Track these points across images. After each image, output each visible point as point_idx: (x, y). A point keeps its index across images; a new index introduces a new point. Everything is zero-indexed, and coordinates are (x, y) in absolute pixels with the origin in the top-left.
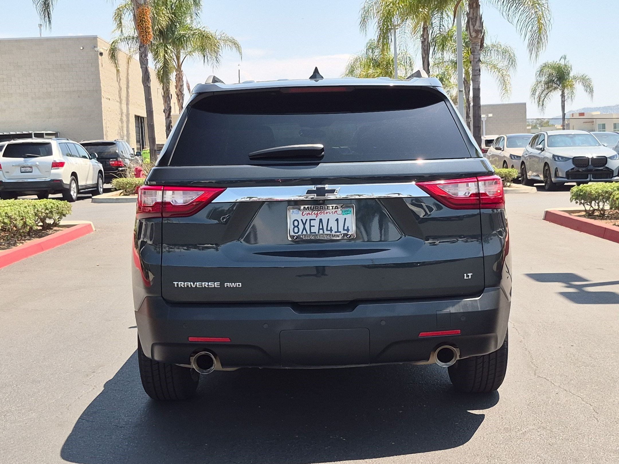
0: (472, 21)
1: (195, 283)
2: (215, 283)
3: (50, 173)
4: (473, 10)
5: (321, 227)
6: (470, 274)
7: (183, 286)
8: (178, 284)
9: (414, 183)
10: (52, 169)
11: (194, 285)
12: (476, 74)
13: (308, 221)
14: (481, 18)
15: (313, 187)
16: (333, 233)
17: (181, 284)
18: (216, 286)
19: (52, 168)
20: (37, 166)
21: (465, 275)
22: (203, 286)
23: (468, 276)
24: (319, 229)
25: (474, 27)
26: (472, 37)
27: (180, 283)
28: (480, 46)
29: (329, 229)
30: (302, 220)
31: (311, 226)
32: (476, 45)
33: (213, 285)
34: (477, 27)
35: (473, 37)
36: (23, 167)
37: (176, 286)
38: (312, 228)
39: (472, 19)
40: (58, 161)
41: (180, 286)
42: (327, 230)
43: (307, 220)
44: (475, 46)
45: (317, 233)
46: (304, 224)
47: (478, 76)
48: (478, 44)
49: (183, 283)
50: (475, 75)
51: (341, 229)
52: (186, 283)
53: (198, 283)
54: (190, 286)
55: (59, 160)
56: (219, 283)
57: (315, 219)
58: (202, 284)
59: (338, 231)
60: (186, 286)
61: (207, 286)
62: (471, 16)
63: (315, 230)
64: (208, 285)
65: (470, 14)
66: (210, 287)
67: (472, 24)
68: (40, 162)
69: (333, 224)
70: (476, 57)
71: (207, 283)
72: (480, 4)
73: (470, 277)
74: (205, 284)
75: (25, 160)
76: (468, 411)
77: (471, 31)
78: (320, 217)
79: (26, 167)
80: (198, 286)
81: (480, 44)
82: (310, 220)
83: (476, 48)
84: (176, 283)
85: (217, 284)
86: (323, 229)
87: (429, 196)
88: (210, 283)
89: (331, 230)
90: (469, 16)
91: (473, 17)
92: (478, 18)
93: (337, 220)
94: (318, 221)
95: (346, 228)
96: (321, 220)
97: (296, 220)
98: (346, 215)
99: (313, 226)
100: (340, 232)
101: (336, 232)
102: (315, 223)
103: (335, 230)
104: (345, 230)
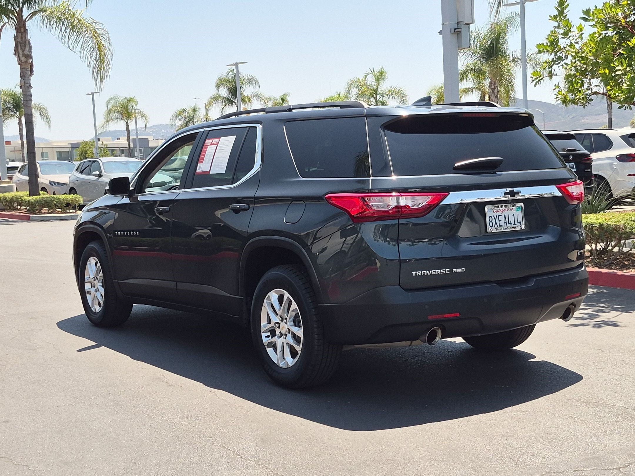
0: (21, 46)
1: (431, 271)
2: (446, 270)
4: (21, 35)
5: (505, 221)
7: (420, 275)
8: (416, 274)
9: (555, 186)
11: (429, 273)
12: (28, 99)
13: (498, 217)
14: (29, 43)
16: (512, 225)
17: (419, 273)
18: (446, 272)
22: (437, 273)
24: (504, 223)
25: (23, 51)
26: (21, 62)
27: (417, 272)
28: (30, 71)
29: (510, 222)
30: (494, 216)
31: (499, 221)
32: (27, 70)
33: (444, 271)
34: (26, 52)
35: (23, 61)
37: (414, 275)
38: (500, 222)
39: (20, 43)
41: (417, 275)
42: (509, 223)
44: (25, 71)
45: (503, 225)
46: (495, 219)
47: (30, 102)
48: (28, 69)
49: (420, 272)
50: (27, 101)
51: (516, 223)
52: (422, 272)
53: (433, 271)
54: (426, 274)
56: (449, 269)
57: (501, 216)
58: (436, 272)
60: (422, 274)
61: (439, 273)
62: (19, 40)
63: (502, 223)
64: (441, 272)
65: (18, 38)
66: (442, 273)
67: (21, 49)
69: (511, 219)
70: (26, 82)
71: (440, 270)
72: (27, 28)
74: (438, 271)
76: (530, 360)
77: (21, 56)
78: (505, 213)
80: (432, 274)
81: (30, 69)
82: (499, 216)
83: (26, 73)
84: (414, 273)
85: (447, 271)
86: (506, 223)
87: (562, 194)
88: (442, 270)
89: (511, 224)
90: (17, 40)
91: (21, 42)
92: (27, 42)
93: (514, 215)
94: (503, 216)
95: (519, 221)
96: (505, 216)
97: (490, 216)
98: (518, 211)
99: (501, 221)
100: (516, 224)
101: (514, 225)
102: (502, 218)
103: (513, 223)
104: (518, 223)
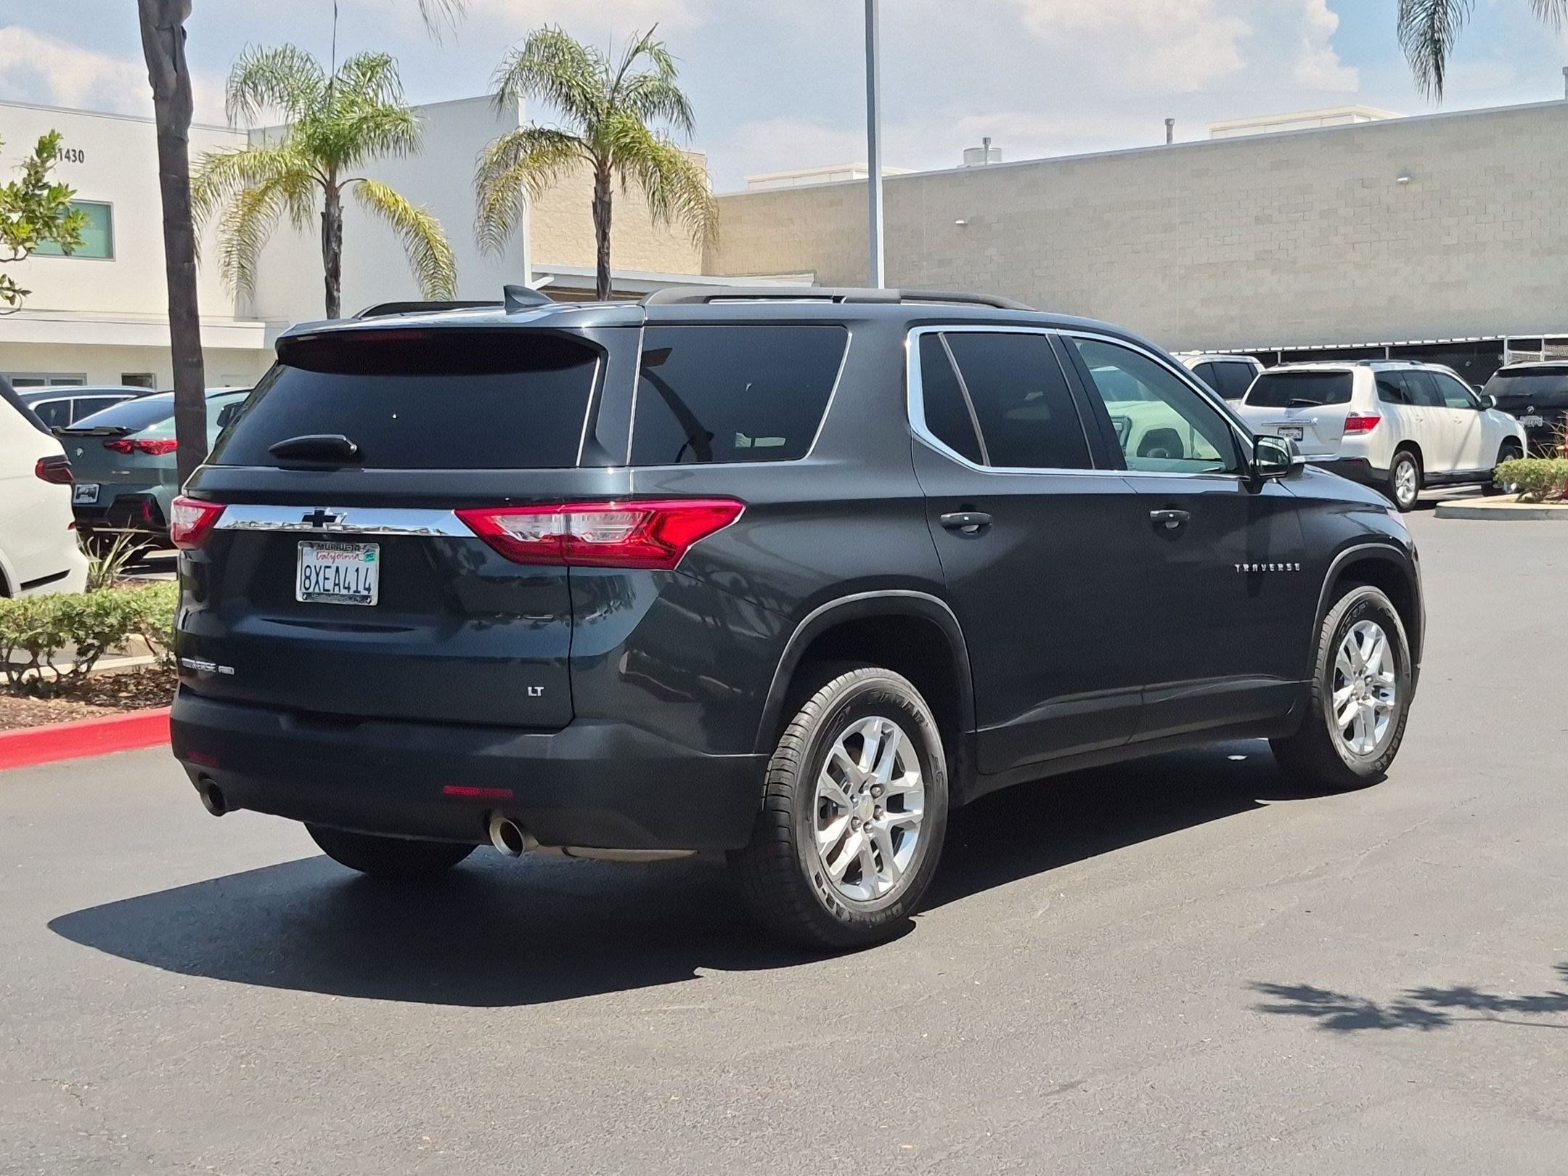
3: (1340, 442)
5: (337, 582)
6: (539, 689)
9: (453, 512)
10: (1344, 434)
13: (322, 570)
15: (311, 510)
16: (351, 593)
19: (1347, 431)
20: (1311, 426)
21: (530, 689)
23: (534, 691)
24: (335, 585)
29: (346, 585)
30: (315, 567)
31: (326, 579)
36: (1283, 428)
38: (326, 582)
40: (1362, 415)
42: (344, 587)
43: (321, 567)
45: (333, 592)
46: (317, 575)
51: (361, 587)
55: (1366, 412)
57: (329, 567)
59: (357, 591)
63: (329, 585)
68: (1321, 417)
69: (351, 577)
73: (539, 694)
75: (1289, 412)
78: (339, 562)
79: (1289, 428)
82: (325, 567)
86: (338, 585)
87: (474, 535)
89: (348, 588)
93: (357, 570)
94: (334, 569)
95: (367, 586)
96: (337, 568)
97: (308, 566)
98: (369, 563)
99: (328, 579)
100: (359, 592)
101: (355, 592)
102: (331, 573)
103: (353, 588)
104: (365, 589)
